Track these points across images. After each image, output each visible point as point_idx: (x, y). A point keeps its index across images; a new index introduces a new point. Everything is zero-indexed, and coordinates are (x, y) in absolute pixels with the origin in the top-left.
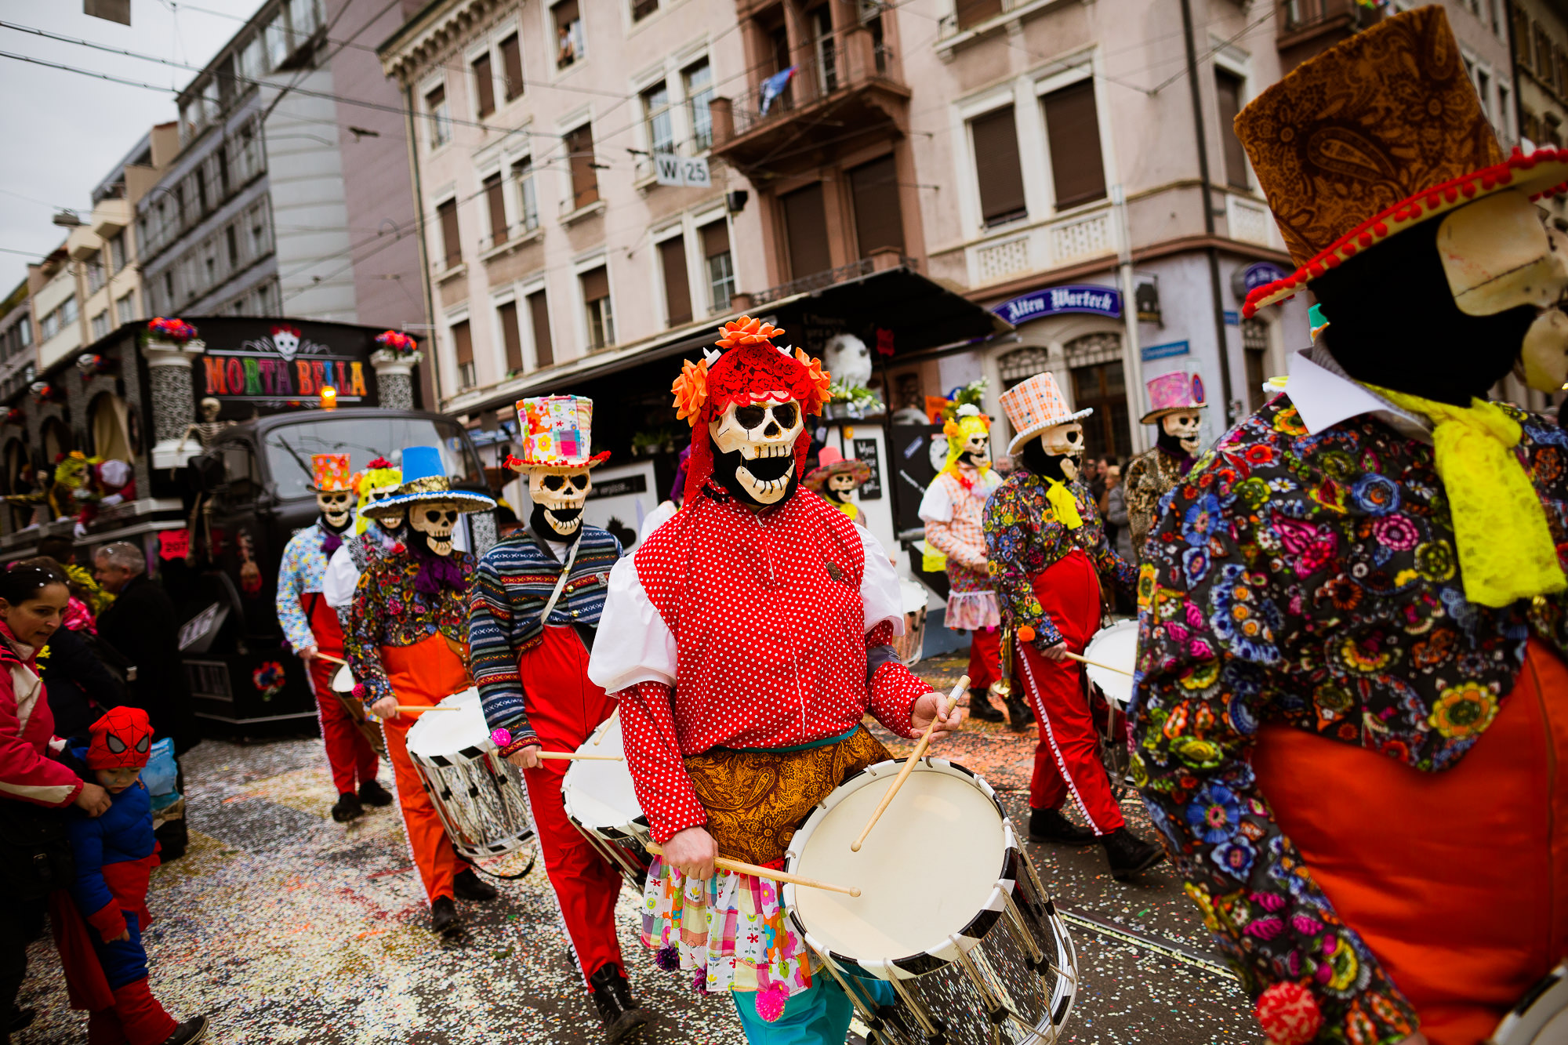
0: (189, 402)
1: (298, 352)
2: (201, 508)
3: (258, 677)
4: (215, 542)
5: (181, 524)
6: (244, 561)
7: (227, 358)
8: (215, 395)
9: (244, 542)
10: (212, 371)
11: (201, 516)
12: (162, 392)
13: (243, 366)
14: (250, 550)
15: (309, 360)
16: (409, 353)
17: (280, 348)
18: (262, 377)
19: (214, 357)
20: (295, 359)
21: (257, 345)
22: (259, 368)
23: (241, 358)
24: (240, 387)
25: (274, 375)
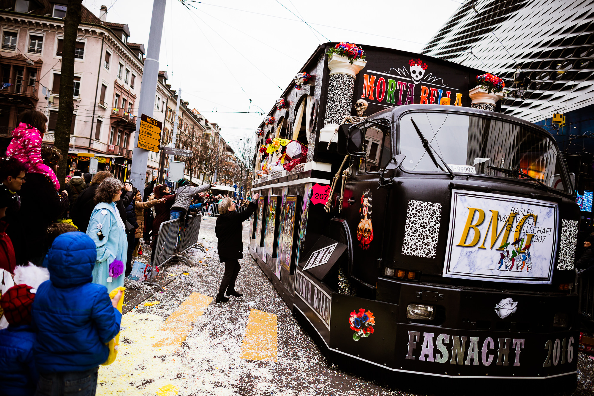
0: (350, 100)
1: (422, 80)
2: (341, 174)
3: (353, 318)
4: (345, 199)
5: (328, 182)
6: (363, 217)
7: (378, 76)
8: (366, 99)
9: (366, 202)
10: (368, 83)
11: (340, 179)
12: (335, 91)
13: (387, 83)
14: (369, 209)
15: (429, 86)
16: (500, 89)
17: (412, 75)
18: (397, 92)
19: (370, 74)
20: (421, 84)
21: (398, 71)
22: (396, 86)
23: (386, 78)
24: (382, 98)
25: (405, 92)
